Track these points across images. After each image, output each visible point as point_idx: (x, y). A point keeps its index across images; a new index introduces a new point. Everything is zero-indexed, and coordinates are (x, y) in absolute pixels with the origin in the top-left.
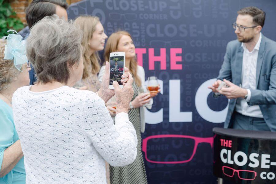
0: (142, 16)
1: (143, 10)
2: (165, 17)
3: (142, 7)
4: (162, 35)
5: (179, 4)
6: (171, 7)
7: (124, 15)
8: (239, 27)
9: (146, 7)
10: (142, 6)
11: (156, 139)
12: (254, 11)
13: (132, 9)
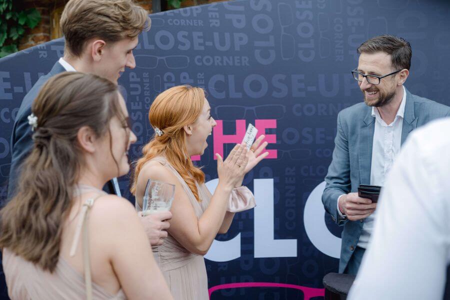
0: (200, 60)
1: (202, 48)
2: (245, 60)
3: (200, 44)
4: (239, 95)
5: (272, 38)
6: (257, 43)
7: (164, 58)
8: (366, 76)
9: (209, 44)
10: (201, 41)
11: (229, 290)
12: (391, 42)
13: (180, 47)
